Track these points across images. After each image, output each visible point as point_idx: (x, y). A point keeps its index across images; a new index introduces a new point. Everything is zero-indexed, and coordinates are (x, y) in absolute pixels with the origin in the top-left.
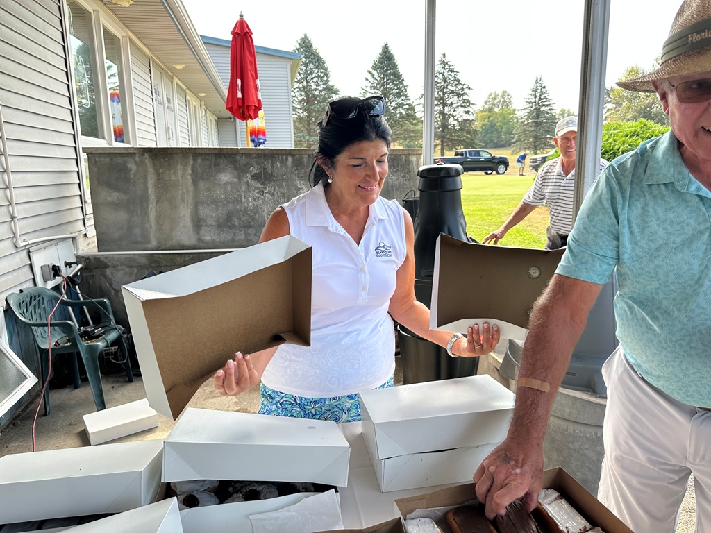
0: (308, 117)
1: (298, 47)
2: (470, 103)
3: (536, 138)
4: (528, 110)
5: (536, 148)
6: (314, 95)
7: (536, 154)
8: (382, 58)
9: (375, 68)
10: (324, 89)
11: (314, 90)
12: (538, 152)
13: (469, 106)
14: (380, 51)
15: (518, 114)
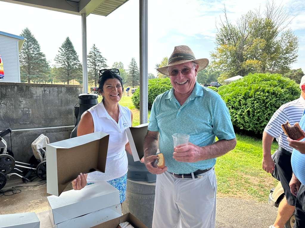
0: (28, 66)
1: (23, 33)
2: (106, 66)
3: (133, 81)
4: (129, 71)
5: (133, 85)
6: (32, 56)
7: (134, 88)
8: (66, 43)
9: (63, 47)
10: (37, 54)
11: (32, 54)
12: (134, 87)
13: (106, 67)
14: (65, 40)
15: (126, 72)
